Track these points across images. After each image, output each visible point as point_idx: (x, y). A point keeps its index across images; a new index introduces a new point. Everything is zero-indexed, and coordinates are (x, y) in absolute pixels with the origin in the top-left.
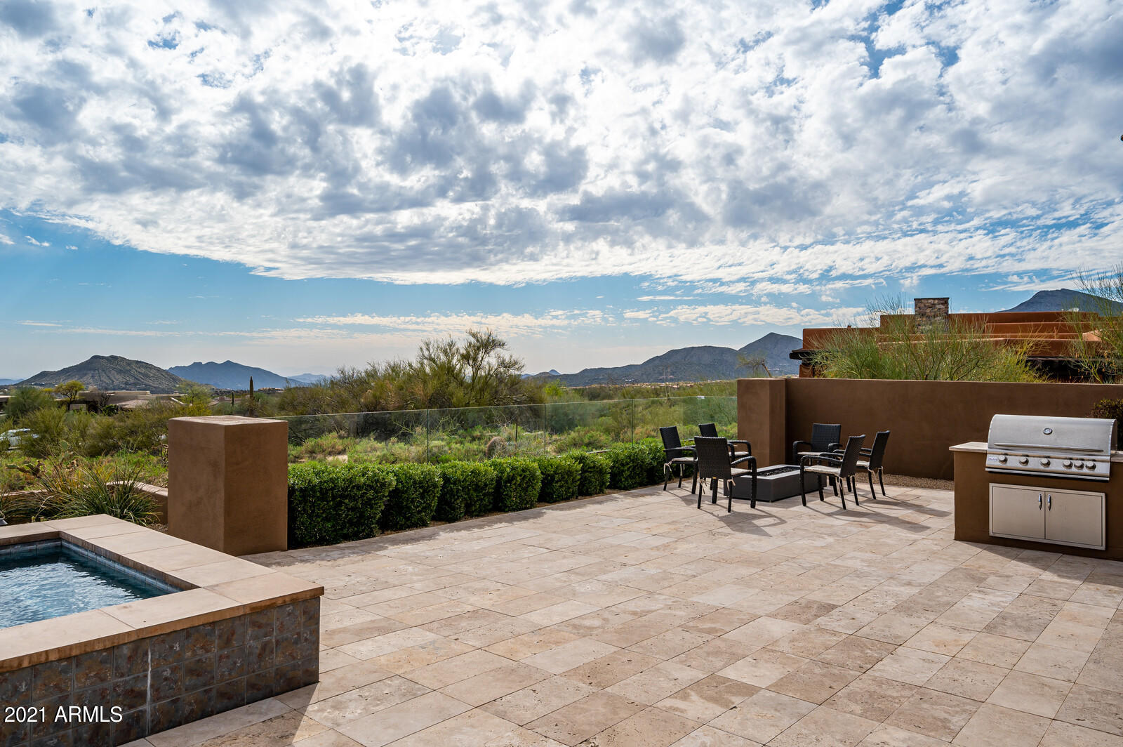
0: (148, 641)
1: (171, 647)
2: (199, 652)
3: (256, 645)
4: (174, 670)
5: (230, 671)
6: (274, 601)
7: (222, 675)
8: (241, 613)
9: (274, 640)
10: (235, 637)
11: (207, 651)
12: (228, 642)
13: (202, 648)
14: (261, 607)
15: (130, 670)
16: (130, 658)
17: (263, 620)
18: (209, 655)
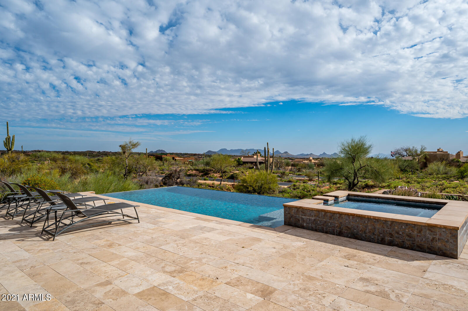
0: (395, 222)
1: (402, 227)
2: (411, 231)
3: (431, 237)
4: (403, 233)
5: (421, 241)
6: (437, 225)
7: (418, 241)
8: (424, 225)
9: (437, 238)
10: (422, 231)
11: (413, 232)
12: (420, 232)
13: (411, 230)
14: (431, 225)
15: (390, 228)
16: (390, 225)
17: (432, 229)
18: (414, 233)
